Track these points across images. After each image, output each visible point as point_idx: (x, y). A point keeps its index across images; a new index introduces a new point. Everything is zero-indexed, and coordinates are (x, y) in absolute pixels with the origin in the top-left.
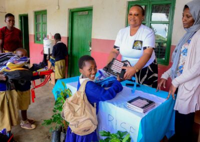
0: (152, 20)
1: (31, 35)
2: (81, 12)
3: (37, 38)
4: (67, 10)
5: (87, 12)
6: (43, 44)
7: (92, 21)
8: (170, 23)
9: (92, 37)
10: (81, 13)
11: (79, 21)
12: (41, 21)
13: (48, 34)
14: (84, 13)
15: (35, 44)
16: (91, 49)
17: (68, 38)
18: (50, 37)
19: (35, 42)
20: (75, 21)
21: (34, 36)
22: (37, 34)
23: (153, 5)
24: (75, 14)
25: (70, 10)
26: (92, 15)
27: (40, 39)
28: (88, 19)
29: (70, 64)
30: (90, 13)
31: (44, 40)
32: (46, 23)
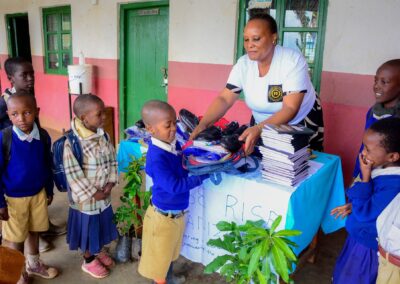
0: (286, 26)
1: (36, 57)
3: (50, 63)
4: (115, 6)
5: (157, 10)
6: (67, 74)
7: (168, 27)
8: (320, 31)
9: (170, 59)
10: (143, 12)
11: (141, 28)
12: (56, 28)
13: (75, 54)
14: (151, 12)
15: (48, 76)
16: (166, 81)
17: (118, 61)
19: (45, 72)
20: (132, 27)
21: (44, 58)
22: (49, 54)
24: (132, 14)
25: (122, 6)
26: (167, 16)
27: (57, 64)
28: (159, 24)
29: (123, 113)
30: (162, 12)
31: (69, 67)
32: (69, 32)
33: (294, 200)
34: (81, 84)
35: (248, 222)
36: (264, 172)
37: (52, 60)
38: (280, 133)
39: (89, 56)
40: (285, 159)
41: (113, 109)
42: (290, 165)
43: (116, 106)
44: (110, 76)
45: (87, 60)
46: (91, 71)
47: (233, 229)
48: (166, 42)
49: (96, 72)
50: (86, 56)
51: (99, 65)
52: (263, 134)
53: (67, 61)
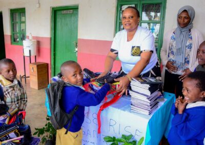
0: (143, 20)
1: (7, 35)
2: (65, 11)
3: (14, 39)
4: (49, 8)
5: (72, 11)
6: (23, 45)
7: (77, 20)
8: (161, 23)
9: (78, 38)
11: (63, 20)
12: (18, 20)
13: (28, 34)
14: (68, 12)
15: (13, 45)
16: (76, 49)
17: (51, 38)
18: (30, 38)
19: (11, 43)
20: (58, 20)
21: (11, 36)
22: (14, 34)
23: (143, 4)
24: (58, 13)
25: (53, 8)
26: (77, 14)
27: (18, 40)
28: (73, 18)
29: (53, 66)
30: (75, 12)
31: (24, 41)
32: (24, 22)
33: (151, 124)
34: (30, 51)
35: (123, 135)
36: (132, 106)
37: (16, 37)
38: (142, 83)
39: (35, 36)
40: (145, 98)
41: (47, 64)
42: (148, 102)
43: (49, 63)
44: (46, 46)
45: (34, 38)
46: (36, 43)
47: (114, 141)
48: (76, 28)
49: (39, 44)
50: (33, 36)
51: (40, 40)
52: (131, 83)
53: (23, 38)
